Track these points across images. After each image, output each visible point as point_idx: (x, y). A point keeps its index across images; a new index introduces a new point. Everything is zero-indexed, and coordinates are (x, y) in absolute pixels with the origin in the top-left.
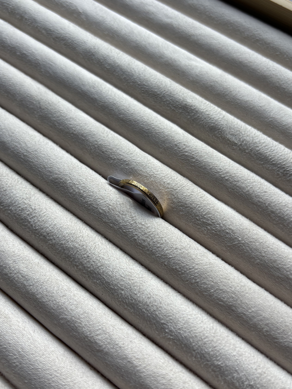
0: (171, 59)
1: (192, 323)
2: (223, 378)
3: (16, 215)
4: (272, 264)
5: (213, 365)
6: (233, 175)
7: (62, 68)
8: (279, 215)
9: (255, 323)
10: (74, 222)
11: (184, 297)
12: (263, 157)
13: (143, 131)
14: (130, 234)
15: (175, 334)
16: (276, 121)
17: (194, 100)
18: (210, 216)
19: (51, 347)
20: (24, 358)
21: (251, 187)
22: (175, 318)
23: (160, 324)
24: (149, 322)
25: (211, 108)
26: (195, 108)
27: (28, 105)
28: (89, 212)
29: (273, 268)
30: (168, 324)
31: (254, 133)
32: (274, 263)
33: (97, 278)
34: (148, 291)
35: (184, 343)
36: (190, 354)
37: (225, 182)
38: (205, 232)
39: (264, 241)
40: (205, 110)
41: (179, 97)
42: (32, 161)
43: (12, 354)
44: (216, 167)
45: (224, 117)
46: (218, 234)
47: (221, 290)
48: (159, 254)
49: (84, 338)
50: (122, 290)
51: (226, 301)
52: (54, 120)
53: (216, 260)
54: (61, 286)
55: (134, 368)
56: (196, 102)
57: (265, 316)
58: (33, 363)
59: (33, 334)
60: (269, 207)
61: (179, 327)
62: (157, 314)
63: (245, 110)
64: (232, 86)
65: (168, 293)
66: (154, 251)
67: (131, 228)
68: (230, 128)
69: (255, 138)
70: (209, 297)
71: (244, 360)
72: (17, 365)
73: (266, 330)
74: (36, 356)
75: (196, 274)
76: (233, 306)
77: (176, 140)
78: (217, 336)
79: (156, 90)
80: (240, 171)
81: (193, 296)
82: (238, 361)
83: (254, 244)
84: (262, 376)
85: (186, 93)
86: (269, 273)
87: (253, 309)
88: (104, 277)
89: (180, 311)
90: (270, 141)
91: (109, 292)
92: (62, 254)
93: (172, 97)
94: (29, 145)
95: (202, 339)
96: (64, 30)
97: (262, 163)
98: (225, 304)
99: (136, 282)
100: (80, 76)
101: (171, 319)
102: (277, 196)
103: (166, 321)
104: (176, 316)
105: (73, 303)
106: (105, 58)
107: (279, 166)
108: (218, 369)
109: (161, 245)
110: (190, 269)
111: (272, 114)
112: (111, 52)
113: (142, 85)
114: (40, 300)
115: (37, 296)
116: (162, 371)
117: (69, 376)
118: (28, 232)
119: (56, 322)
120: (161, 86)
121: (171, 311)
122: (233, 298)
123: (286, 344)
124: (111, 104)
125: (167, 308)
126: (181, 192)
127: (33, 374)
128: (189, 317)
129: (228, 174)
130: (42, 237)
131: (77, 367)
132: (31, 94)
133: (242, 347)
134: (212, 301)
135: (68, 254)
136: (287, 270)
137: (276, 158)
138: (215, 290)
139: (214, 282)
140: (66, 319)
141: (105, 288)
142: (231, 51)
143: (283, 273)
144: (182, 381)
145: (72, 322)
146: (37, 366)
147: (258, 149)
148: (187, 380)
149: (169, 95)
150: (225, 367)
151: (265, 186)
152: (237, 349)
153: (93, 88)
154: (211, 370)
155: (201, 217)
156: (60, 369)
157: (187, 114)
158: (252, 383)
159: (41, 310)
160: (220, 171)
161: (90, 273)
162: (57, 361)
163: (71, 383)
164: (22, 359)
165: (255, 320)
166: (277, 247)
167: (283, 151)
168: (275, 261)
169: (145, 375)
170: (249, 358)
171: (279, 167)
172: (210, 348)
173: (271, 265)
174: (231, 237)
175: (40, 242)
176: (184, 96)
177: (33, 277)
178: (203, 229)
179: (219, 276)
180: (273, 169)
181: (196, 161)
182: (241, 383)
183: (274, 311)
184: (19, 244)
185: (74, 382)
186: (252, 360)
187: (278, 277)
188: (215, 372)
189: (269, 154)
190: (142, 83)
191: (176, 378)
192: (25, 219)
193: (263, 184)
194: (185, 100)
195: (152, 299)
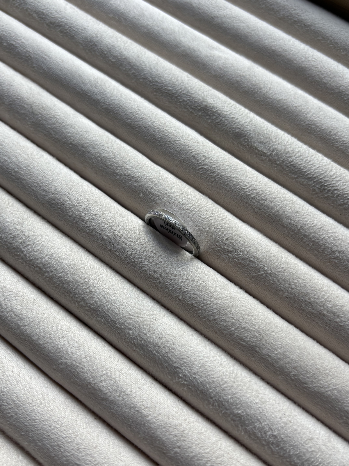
0: (189, 48)
1: (210, 367)
2: (244, 428)
3: (7, 243)
4: (304, 298)
5: (233, 413)
6: (261, 192)
7: (58, 63)
8: (313, 239)
9: (282, 366)
10: (74, 251)
11: (201, 336)
12: (297, 170)
13: (155, 139)
14: (139, 264)
15: (190, 379)
16: (314, 124)
17: (216, 100)
18: (232, 241)
19: (50, 394)
20: (20, 408)
21: (281, 206)
22: (190, 361)
23: (173, 367)
24: (161, 365)
25: (237, 109)
26: (217, 110)
27: (18, 110)
28: (92, 239)
29: (304, 302)
30: (181, 368)
31: (286, 140)
32: (305, 297)
33: (101, 316)
34: (159, 330)
35: (200, 389)
36: (206, 402)
37: (251, 201)
38: (227, 260)
39: (295, 270)
40: (229, 112)
41: (199, 97)
42: (24, 178)
43: (6, 404)
44: (241, 183)
45: (251, 120)
46: (241, 263)
47: (243, 328)
48: (172, 287)
49: (87, 385)
50: (130, 329)
51: (249, 341)
52: (49, 128)
53: (238, 293)
54: (60, 326)
55: (143, 418)
56: (218, 103)
57: (293, 358)
58: (30, 414)
59: (29, 381)
60: (301, 231)
61: (195, 372)
62: (169, 357)
63: (278, 111)
64: (262, 82)
65: (182, 332)
66: (166, 284)
67: (141, 257)
68: (259, 134)
69: (288, 147)
70: (229, 336)
71: (267, 407)
72: (12, 416)
73: (293, 374)
74: (33, 406)
75: (215, 310)
76: (257, 347)
77: (193, 151)
78: (237, 381)
79: (171, 88)
80: (269, 188)
81: (211, 335)
82: (260, 409)
83: (282, 274)
84: (287, 426)
85: (207, 92)
86: (300, 308)
87: (279, 350)
88: (110, 315)
89: (195, 353)
90: (306, 149)
91: (115, 331)
92: (61, 289)
93: (190, 96)
94: (20, 160)
95: (220, 384)
96: (60, 13)
97: (296, 176)
98: (247, 344)
99: (146, 320)
100: (80, 73)
101: (185, 362)
102: (312, 217)
103: (179, 365)
104: (191, 359)
105: (73, 346)
106: (109, 48)
107: (315, 180)
108: (238, 418)
109: (174, 276)
110: (208, 304)
111: (309, 116)
112: (117, 42)
113: (154, 82)
114: (37, 343)
115: (32, 337)
116: (175, 421)
117: (70, 427)
118: (22, 263)
119: (55, 367)
120: (177, 83)
121: (186, 353)
122: (257, 337)
123: (316, 389)
124: (117, 106)
125: (181, 350)
126: (199, 214)
127: (30, 425)
128: (207, 359)
129: (254, 192)
130: (37, 269)
131: (79, 417)
132: (22, 96)
133: (266, 393)
134: (233, 341)
135: (68, 288)
136: (321, 304)
137: (312, 171)
138: (237, 328)
139: (236, 319)
140: (66, 363)
141: (110, 327)
142: (262, 36)
143: (315, 308)
144: (197, 432)
145: (73, 367)
146: (35, 417)
147: (290, 159)
148: (203, 431)
149: (186, 94)
150: (246, 416)
151: (298, 205)
152: (260, 396)
153: (95, 87)
154: (230, 419)
155: (221, 243)
156: (60, 420)
157: (208, 117)
158: (275, 433)
159: (37, 353)
160: (245, 188)
161: (94, 310)
162: (57, 411)
163: (72, 435)
164: (18, 409)
165: (282, 362)
166: (309, 277)
167: (320, 162)
168: (307, 294)
169: (155, 425)
170: (273, 405)
171: (315, 182)
172: (229, 394)
173: (302, 299)
174: (256, 266)
175: (35, 275)
176: (205, 96)
177: (27, 316)
178: (224, 257)
179: (241, 312)
180: (308, 184)
181: (218, 175)
182: (263, 433)
183: (304, 352)
184: (11, 277)
185: (77, 434)
186: (276, 408)
187: (310, 313)
188: (234, 421)
189: (304, 166)
190: (153, 79)
191: (190, 428)
192: (18, 248)
193: (296, 202)
194: (205, 101)
195: (163, 340)
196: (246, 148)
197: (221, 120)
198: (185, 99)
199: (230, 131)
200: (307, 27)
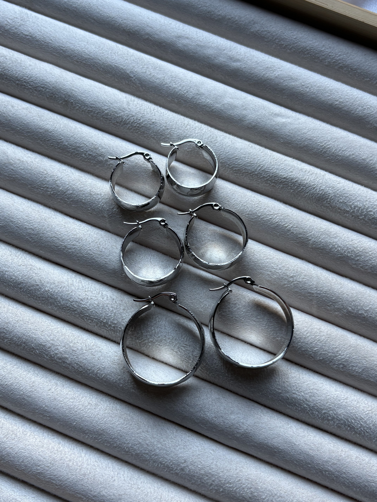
0: (254, 120)
1: (350, 406)
17: (292, 170)
19: (233, 459)
20: (216, 477)
22: (334, 406)
23: (322, 414)
26: (296, 180)
30: (329, 412)
35: (347, 424)
36: (354, 433)
43: (204, 476)
44: (336, 246)
47: (368, 368)
48: (304, 348)
51: (375, 377)
53: (356, 339)
55: (311, 458)
58: (226, 479)
61: (339, 413)
62: (317, 406)
68: (338, 195)
72: (211, 484)
74: (226, 472)
75: (343, 359)
79: (250, 168)
81: (342, 379)
89: (336, 398)
93: (269, 172)
95: (362, 418)
96: (124, 110)
98: (374, 380)
101: (331, 408)
103: (327, 410)
146: (230, 480)
147: (371, 213)
148: (357, 455)
149: (265, 170)
156: (249, 477)
157: (289, 188)
159: (213, 430)
160: (341, 249)
172: (371, 423)
174: (365, 317)
179: (364, 356)
196: (329, 208)
197: (302, 189)
198: (264, 175)
199: (312, 197)
200: (354, 71)
